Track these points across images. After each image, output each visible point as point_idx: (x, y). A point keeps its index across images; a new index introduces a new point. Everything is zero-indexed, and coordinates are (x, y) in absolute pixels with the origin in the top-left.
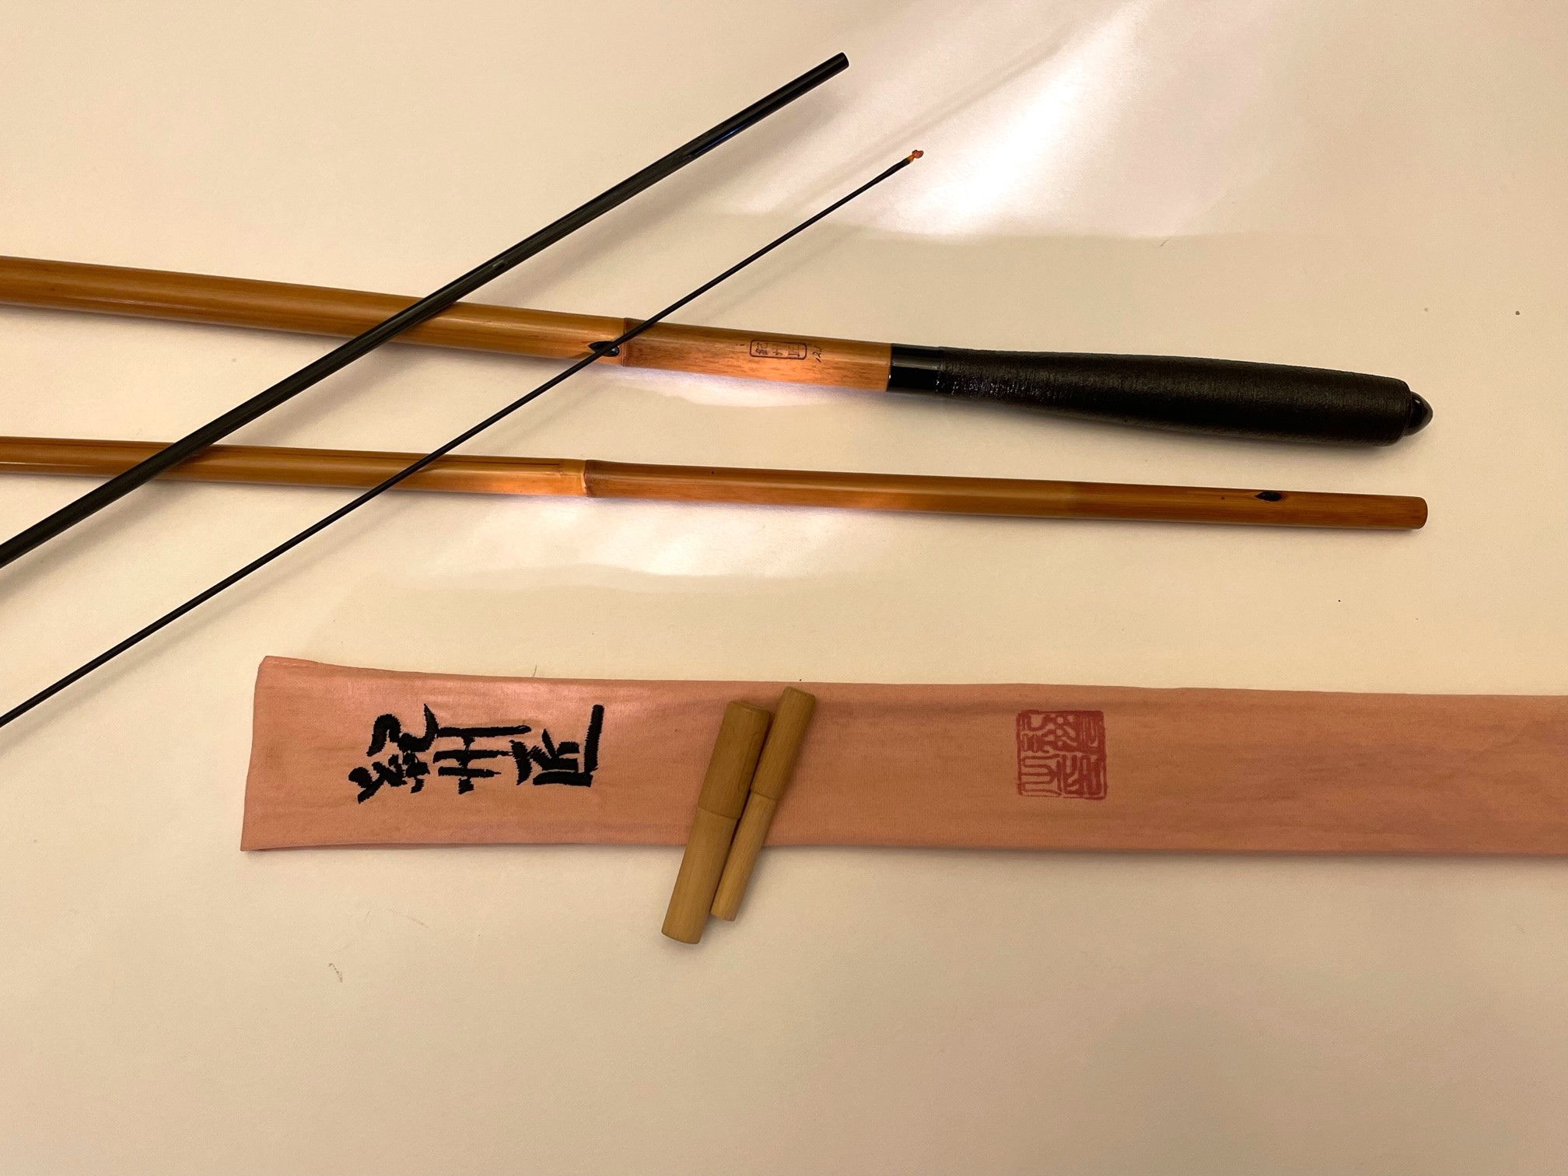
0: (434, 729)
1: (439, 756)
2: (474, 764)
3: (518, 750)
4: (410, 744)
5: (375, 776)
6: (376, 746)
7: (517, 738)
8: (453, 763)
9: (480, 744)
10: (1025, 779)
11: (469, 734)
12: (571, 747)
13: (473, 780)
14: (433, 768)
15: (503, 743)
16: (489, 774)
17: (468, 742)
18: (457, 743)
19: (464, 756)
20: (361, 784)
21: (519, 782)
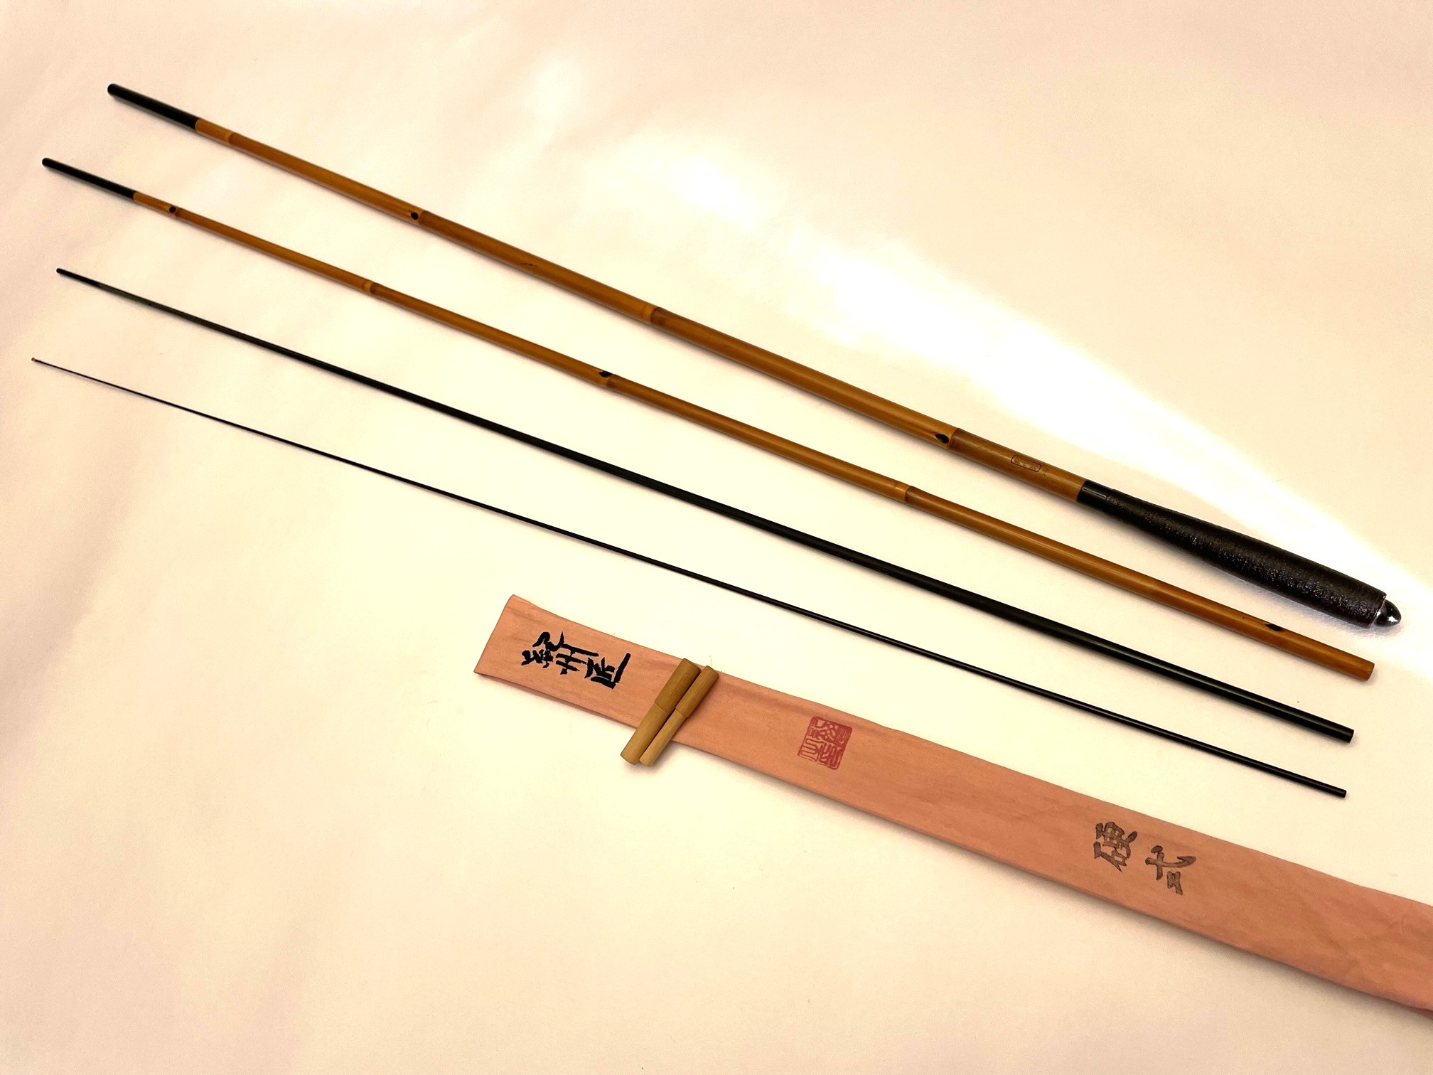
0: (561, 644)
1: (559, 656)
2: (571, 663)
3: (590, 663)
4: (551, 647)
5: (532, 656)
6: (537, 644)
7: (591, 658)
8: (563, 660)
9: (576, 655)
10: (803, 749)
11: (574, 650)
12: (611, 669)
13: (568, 670)
14: (555, 660)
15: (585, 658)
16: (575, 669)
17: (572, 653)
18: (567, 652)
19: (568, 659)
20: (526, 658)
21: (586, 677)
